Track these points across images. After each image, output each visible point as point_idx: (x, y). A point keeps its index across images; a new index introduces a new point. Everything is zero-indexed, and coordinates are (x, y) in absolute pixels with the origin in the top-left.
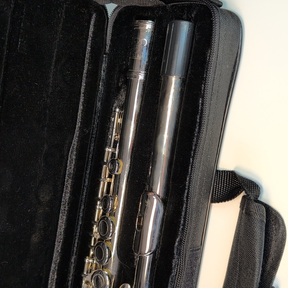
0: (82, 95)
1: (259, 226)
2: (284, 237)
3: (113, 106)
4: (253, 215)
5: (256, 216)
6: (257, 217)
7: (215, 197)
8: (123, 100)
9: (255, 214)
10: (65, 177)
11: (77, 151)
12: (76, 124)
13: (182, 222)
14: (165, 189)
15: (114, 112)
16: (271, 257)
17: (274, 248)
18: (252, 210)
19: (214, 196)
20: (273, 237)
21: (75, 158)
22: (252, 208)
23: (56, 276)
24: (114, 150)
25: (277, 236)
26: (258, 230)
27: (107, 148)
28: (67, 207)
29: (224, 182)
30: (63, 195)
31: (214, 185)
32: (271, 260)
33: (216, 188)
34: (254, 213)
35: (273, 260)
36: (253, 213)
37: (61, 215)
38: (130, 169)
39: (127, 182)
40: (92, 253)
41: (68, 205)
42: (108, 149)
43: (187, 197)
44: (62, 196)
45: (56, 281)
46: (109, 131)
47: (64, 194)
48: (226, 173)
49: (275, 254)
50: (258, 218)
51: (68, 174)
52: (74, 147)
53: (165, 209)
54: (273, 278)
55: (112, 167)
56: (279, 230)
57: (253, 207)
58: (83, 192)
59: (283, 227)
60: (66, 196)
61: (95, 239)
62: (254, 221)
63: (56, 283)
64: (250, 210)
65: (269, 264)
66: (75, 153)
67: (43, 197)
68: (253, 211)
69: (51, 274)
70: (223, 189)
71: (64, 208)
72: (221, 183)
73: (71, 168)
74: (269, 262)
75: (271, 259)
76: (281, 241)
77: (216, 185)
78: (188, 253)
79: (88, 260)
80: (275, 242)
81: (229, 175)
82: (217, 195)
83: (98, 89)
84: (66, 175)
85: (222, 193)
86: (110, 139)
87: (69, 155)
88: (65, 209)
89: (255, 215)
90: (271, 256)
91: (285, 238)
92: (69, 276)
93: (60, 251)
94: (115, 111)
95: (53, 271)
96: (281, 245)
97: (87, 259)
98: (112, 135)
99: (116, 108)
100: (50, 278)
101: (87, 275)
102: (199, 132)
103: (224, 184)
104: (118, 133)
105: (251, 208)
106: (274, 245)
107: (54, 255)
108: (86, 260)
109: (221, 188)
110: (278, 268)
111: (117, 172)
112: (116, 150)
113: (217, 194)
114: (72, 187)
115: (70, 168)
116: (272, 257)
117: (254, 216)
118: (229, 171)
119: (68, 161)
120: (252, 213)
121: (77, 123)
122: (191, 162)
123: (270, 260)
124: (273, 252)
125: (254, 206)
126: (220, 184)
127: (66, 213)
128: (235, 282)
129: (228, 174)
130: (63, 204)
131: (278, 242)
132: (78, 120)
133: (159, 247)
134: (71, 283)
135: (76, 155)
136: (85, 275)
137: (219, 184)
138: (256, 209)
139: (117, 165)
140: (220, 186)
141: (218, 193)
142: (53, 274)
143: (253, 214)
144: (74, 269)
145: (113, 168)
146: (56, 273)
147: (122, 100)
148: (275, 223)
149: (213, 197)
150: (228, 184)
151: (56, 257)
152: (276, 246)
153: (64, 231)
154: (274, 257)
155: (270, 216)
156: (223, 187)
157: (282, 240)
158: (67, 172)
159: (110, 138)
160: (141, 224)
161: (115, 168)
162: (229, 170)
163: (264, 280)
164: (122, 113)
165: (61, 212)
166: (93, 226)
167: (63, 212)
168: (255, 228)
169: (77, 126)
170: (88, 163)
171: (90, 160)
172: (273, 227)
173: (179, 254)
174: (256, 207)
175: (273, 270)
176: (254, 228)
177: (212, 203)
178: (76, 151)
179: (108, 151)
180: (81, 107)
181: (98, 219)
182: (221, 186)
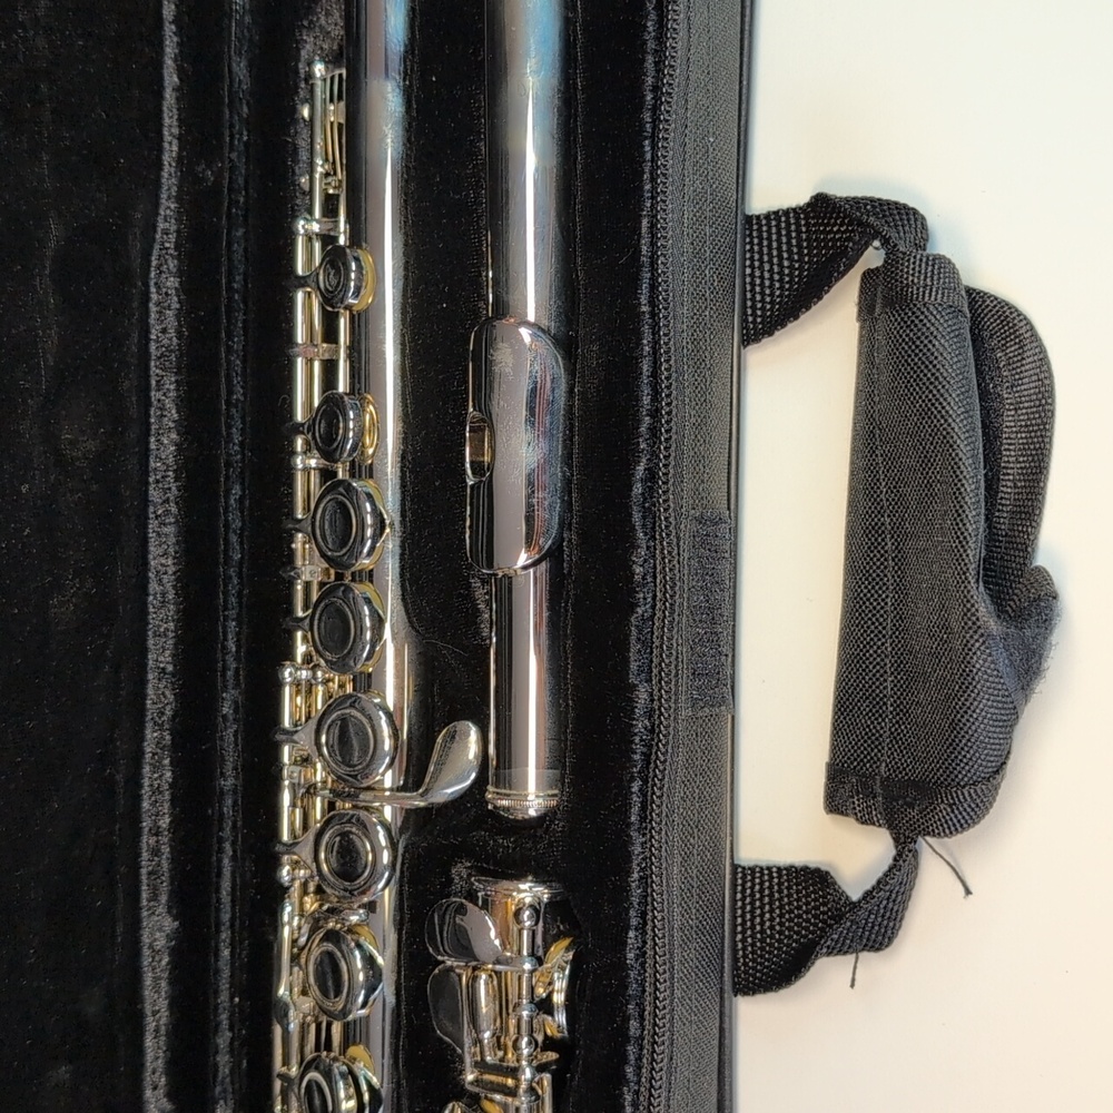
0: (169, 29)
1: (949, 330)
2: (1047, 382)
3: (298, 60)
4: (917, 298)
5: (930, 296)
6: (936, 300)
7: (754, 322)
8: (338, 32)
9: (924, 292)
10: (147, 368)
11: (180, 255)
12: (160, 150)
13: (646, 400)
14: (559, 295)
15: (306, 81)
16: (1008, 474)
17: (1013, 436)
18: (911, 278)
19: (750, 319)
20: (1006, 396)
21: (177, 285)
22: (911, 272)
23: (169, 774)
24: (331, 226)
25: (1019, 385)
26: (946, 344)
27: (302, 222)
28: (174, 488)
29: (780, 257)
30: (153, 446)
31: (744, 276)
32: (1009, 490)
33: (753, 284)
34: (921, 289)
35: (1016, 487)
36: (918, 289)
37: (153, 525)
38: (406, 269)
39: (403, 325)
40: (301, 649)
41: (177, 479)
42: (303, 227)
43: (652, 303)
44: (148, 450)
45: (172, 794)
46: (296, 161)
47: (152, 439)
48: (783, 219)
49: (1021, 459)
50: (939, 301)
51: (159, 358)
52: (167, 245)
53: (571, 372)
54: (1029, 549)
55: (334, 282)
56: (1024, 362)
57: (914, 269)
58: (229, 427)
59: (1035, 344)
60: (165, 446)
61: (307, 585)
62: (926, 317)
63: (173, 801)
64: (902, 282)
65: (1003, 505)
66: (172, 264)
67: (71, 442)
68: (916, 280)
69: (147, 769)
70: (781, 281)
71: (163, 493)
72: (771, 262)
73: (164, 326)
74: (1002, 498)
75: (1009, 484)
76: (1037, 403)
77: (752, 275)
78: (686, 527)
79: (291, 674)
80: (1013, 413)
81: (798, 224)
82: (763, 309)
83: (231, 9)
84: (153, 363)
85: (778, 297)
86: (304, 193)
87: (152, 283)
88: (168, 498)
89: (927, 295)
90: (1009, 471)
91: (1051, 385)
92: (222, 774)
93: (170, 668)
94: (310, 76)
95: (152, 758)
96: (1040, 417)
97: (289, 670)
98: (311, 172)
99: (310, 64)
100: (146, 790)
101: (296, 732)
102: (661, 37)
103: (780, 265)
104: (334, 162)
105: (907, 273)
106: (1012, 424)
107: (150, 691)
108: (283, 674)
109: (771, 279)
110: (1041, 509)
111: (357, 293)
112: (336, 223)
113: (759, 305)
114: (184, 403)
115: (164, 331)
116: (1011, 477)
117: (923, 298)
118: (794, 210)
119: (151, 305)
120: (912, 292)
121: (166, 145)
122: (648, 156)
123: (1007, 489)
124: (1013, 453)
125: (918, 263)
126: (767, 267)
127: (174, 509)
128: (887, 597)
129: (792, 221)
130: (157, 481)
131: (1024, 411)
132: (166, 133)
133: (570, 524)
134: (235, 803)
135: (180, 273)
136: (286, 732)
137: (761, 268)
138: (926, 273)
139: (354, 268)
140: (767, 275)
141: (763, 301)
142: (156, 767)
143: (918, 294)
144: (237, 745)
145: (339, 283)
146: (167, 762)
147: (329, 32)
148: (1003, 342)
149: (746, 321)
150: (796, 257)
151: (159, 696)
152: (1021, 426)
153: (174, 587)
154: (1019, 474)
155: (980, 322)
156: (781, 273)
157: (1040, 396)
158: (153, 346)
159: (307, 188)
160: (487, 459)
161: (348, 278)
162: (794, 206)
163: (995, 572)
164: (340, 75)
165: (151, 516)
166: (291, 539)
167: (160, 512)
168: (935, 342)
169: (166, 158)
170: (229, 310)
171: (236, 297)
172: (999, 355)
173: (653, 528)
174: (923, 265)
175: (1024, 522)
176: (930, 342)
177: (748, 344)
178: (178, 257)
179: (306, 230)
180: (171, 78)
181: (307, 508)
182: (771, 271)
